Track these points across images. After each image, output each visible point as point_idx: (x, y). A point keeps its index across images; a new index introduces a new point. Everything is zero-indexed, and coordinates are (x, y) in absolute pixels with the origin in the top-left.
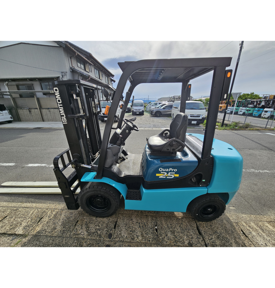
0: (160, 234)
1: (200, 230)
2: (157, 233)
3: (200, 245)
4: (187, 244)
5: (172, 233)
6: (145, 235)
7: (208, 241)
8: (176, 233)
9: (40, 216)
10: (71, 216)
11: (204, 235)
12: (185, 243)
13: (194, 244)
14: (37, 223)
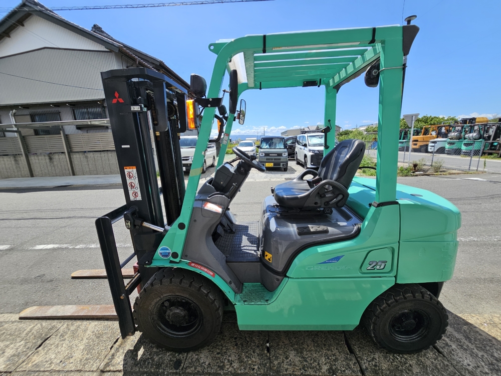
0: (274, 356)
1: (352, 346)
2: (268, 355)
3: (351, 371)
4: (327, 371)
5: (298, 353)
6: (246, 360)
7: (367, 365)
8: (305, 353)
9: (43, 335)
10: (106, 331)
11: (358, 353)
12: (321, 369)
13: (338, 370)
14: (36, 349)
